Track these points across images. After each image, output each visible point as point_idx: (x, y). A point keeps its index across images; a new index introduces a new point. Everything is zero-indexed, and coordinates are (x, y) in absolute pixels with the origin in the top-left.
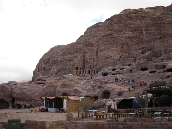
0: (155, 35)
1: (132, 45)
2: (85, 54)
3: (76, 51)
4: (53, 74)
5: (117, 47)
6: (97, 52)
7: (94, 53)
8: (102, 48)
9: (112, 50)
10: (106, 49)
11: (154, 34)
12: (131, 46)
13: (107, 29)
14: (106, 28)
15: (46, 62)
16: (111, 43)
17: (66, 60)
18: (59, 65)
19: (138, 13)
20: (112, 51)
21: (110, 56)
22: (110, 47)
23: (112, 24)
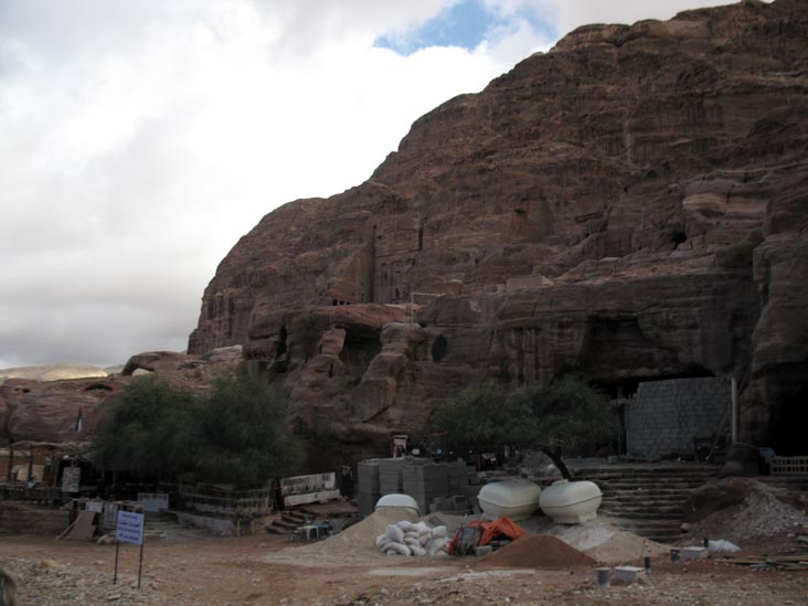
0: (674, 147)
1: (562, 203)
2: (377, 245)
3: (341, 233)
5: (498, 211)
6: (421, 233)
7: (410, 239)
8: (440, 217)
9: (476, 224)
10: (454, 222)
11: (672, 144)
12: (558, 204)
13: (490, 122)
14: (487, 118)
15: (238, 276)
16: (473, 196)
17: (303, 270)
18: (277, 293)
19: (631, 42)
20: (476, 228)
21: (462, 253)
22: (469, 213)
23: (514, 100)
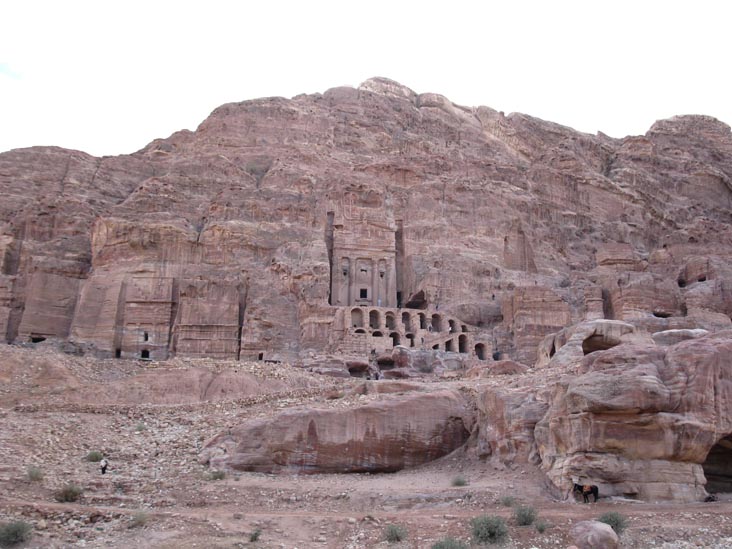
1: (538, 241)
2: (336, 233)
3: (288, 209)
4: (133, 305)
5: (490, 233)
6: (399, 235)
7: (383, 238)
8: (426, 222)
10: (446, 233)
11: (564, 213)
12: (534, 241)
13: (332, 136)
14: (330, 131)
15: (24, 223)
16: (461, 212)
17: (236, 241)
18: (172, 262)
19: (430, 109)
20: (470, 245)
22: (461, 227)
23: (353, 122)
